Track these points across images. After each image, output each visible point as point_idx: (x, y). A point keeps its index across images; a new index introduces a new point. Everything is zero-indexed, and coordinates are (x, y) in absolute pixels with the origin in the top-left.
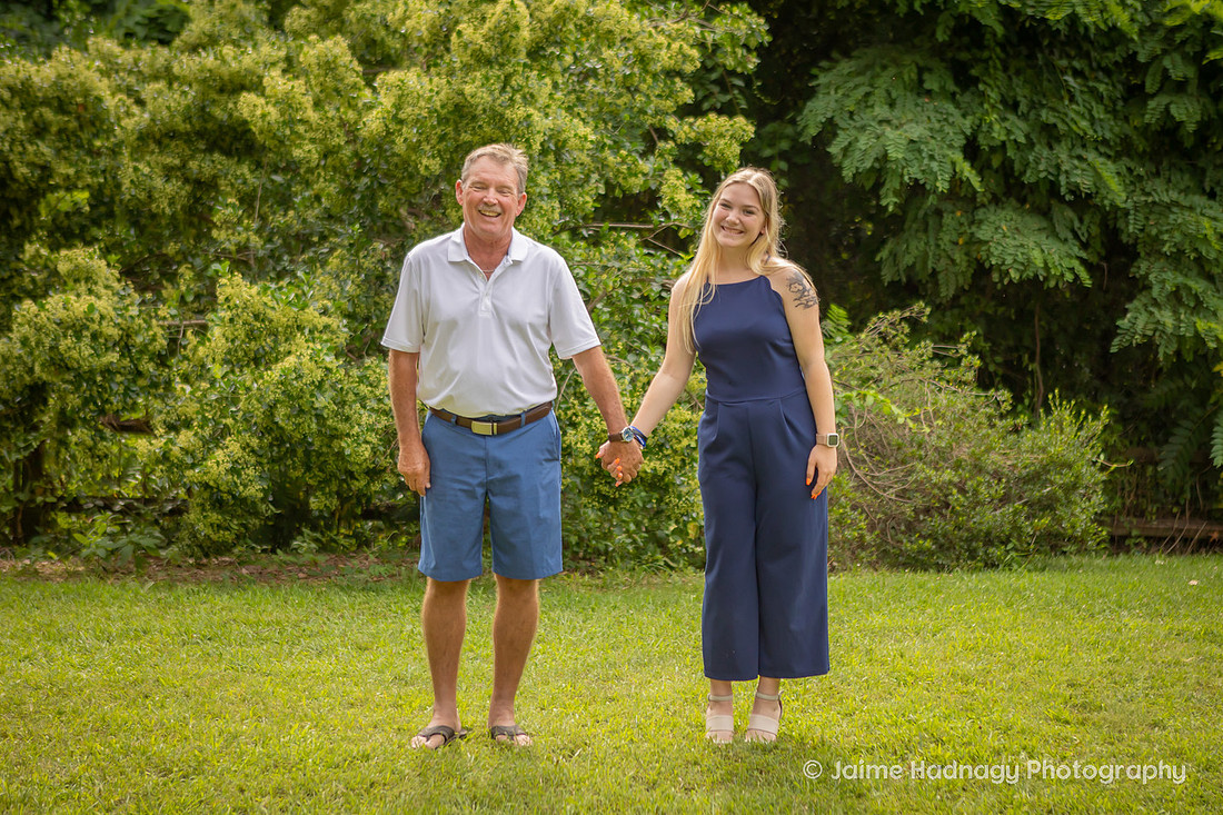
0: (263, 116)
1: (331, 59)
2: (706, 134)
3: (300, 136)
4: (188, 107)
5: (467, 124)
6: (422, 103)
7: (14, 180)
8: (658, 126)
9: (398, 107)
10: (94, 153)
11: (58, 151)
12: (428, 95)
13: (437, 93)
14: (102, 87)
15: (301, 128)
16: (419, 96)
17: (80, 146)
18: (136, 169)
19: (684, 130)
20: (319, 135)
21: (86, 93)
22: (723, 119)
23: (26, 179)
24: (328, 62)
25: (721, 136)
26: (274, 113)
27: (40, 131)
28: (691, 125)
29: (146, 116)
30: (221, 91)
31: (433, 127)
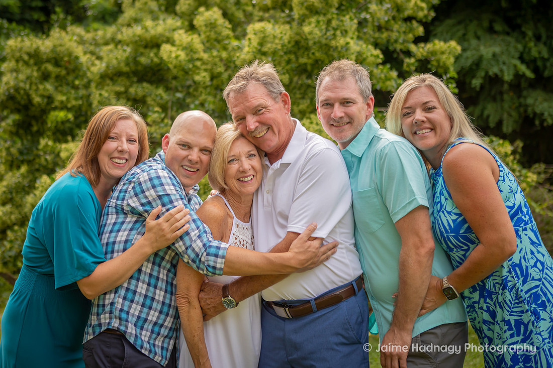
0: (177, 57)
1: (213, 21)
2: (433, 53)
3: (198, 68)
4: (127, 58)
5: (303, 53)
6: (277, 41)
7: (33, 105)
8: (404, 49)
9: (261, 44)
10: (76, 88)
11: (56, 88)
12: (280, 36)
13: (285, 34)
14: (79, 51)
15: (198, 63)
16: (275, 37)
17: (68, 84)
18: (100, 95)
19: (420, 51)
20: (209, 67)
21: (70, 54)
22: (442, 43)
23: (39, 105)
24: (211, 24)
25: (443, 53)
26: (182, 55)
27: (45, 77)
28: (423, 48)
29: (104, 65)
30: (146, 47)
31: (281, 56)
